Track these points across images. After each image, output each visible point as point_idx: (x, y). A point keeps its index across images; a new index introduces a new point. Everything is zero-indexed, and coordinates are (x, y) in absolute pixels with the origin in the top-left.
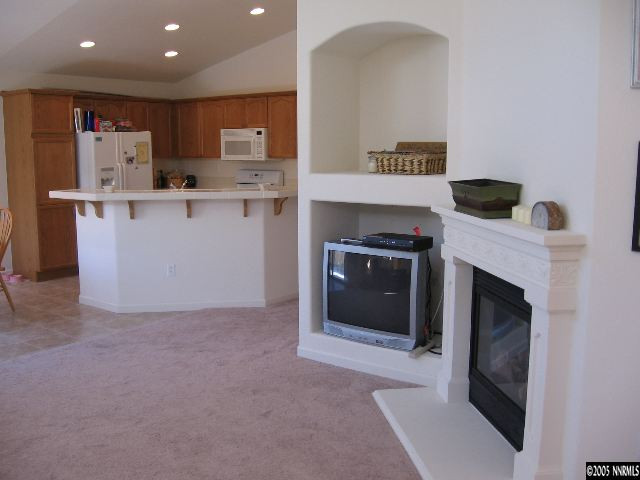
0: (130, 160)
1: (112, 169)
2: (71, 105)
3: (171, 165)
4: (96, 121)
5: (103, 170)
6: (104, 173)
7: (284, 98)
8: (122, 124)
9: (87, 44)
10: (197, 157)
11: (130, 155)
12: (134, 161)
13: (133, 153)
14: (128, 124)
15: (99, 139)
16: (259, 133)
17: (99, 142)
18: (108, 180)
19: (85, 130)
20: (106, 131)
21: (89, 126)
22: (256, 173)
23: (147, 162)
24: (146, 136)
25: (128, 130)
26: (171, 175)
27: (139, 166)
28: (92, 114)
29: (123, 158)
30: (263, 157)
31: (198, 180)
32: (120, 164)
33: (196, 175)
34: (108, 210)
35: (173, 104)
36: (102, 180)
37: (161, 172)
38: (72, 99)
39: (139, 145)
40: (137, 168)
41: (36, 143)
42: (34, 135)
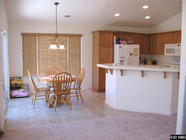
0: (131, 54)
1: (124, 57)
2: (112, 36)
3: (148, 57)
4: (120, 41)
5: (121, 57)
6: (122, 58)
8: (129, 42)
9: (117, 15)
10: (157, 54)
11: (131, 52)
13: (132, 52)
14: (132, 42)
15: (120, 47)
16: (179, 45)
17: (120, 48)
18: (123, 61)
19: (117, 44)
20: (124, 44)
21: (118, 42)
22: (177, 61)
23: (137, 55)
24: (138, 46)
25: (132, 44)
26: (148, 60)
27: (134, 56)
28: (119, 38)
29: (129, 53)
30: (179, 55)
31: (157, 62)
32: (127, 56)
33: (157, 60)
34: (114, 72)
35: (149, 35)
36: (121, 61)
37: (145, 58)
38: (112, 34)
39: (135, 49)
40: (133, 57)
41: (100, 48)
42: (99, 45)
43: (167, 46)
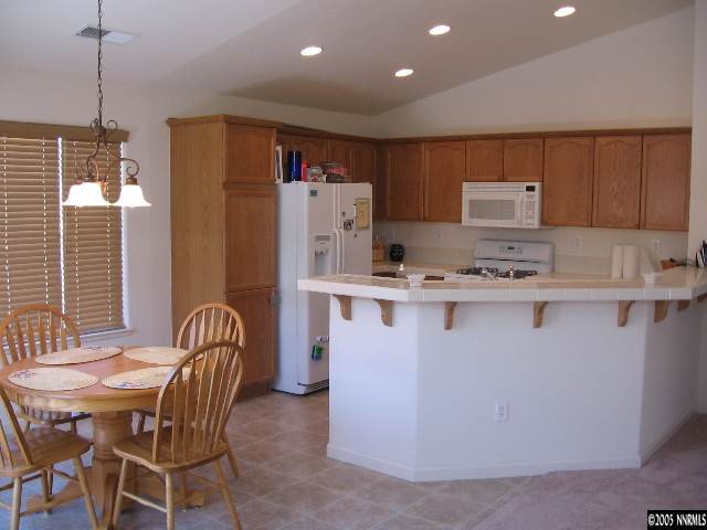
0: (348, 225)
1: (327, 238)
2: (273, 141)
4: (304, 166)
5: (319, 238)
6: (318, 243)
7: (574, 140)
8: (335, 171)
9: (311, 51)
11: (349, 217)
12: (354, 226)
13: (352, 213)
14: (342, 171)
15: (313, 193)
16: (531, 189)
17: (317, 198)
18: (322, 253)
19: (288, 179)
20: (315, 180)
21: (293, 174)
22: (511, 244)
23: (367, 228)
24: (365, 190)
25: (342, 179)
27: (358, 233)
28: (299, 154)
29: (340, 222)
30: (535, 223)
32: (337, 231)
36: (316, 254)
38: (275, 132)
39: (359, 203)
40: (356, 236)
41: (229, 196)
42: (226, 185)
43: (471, 192)
